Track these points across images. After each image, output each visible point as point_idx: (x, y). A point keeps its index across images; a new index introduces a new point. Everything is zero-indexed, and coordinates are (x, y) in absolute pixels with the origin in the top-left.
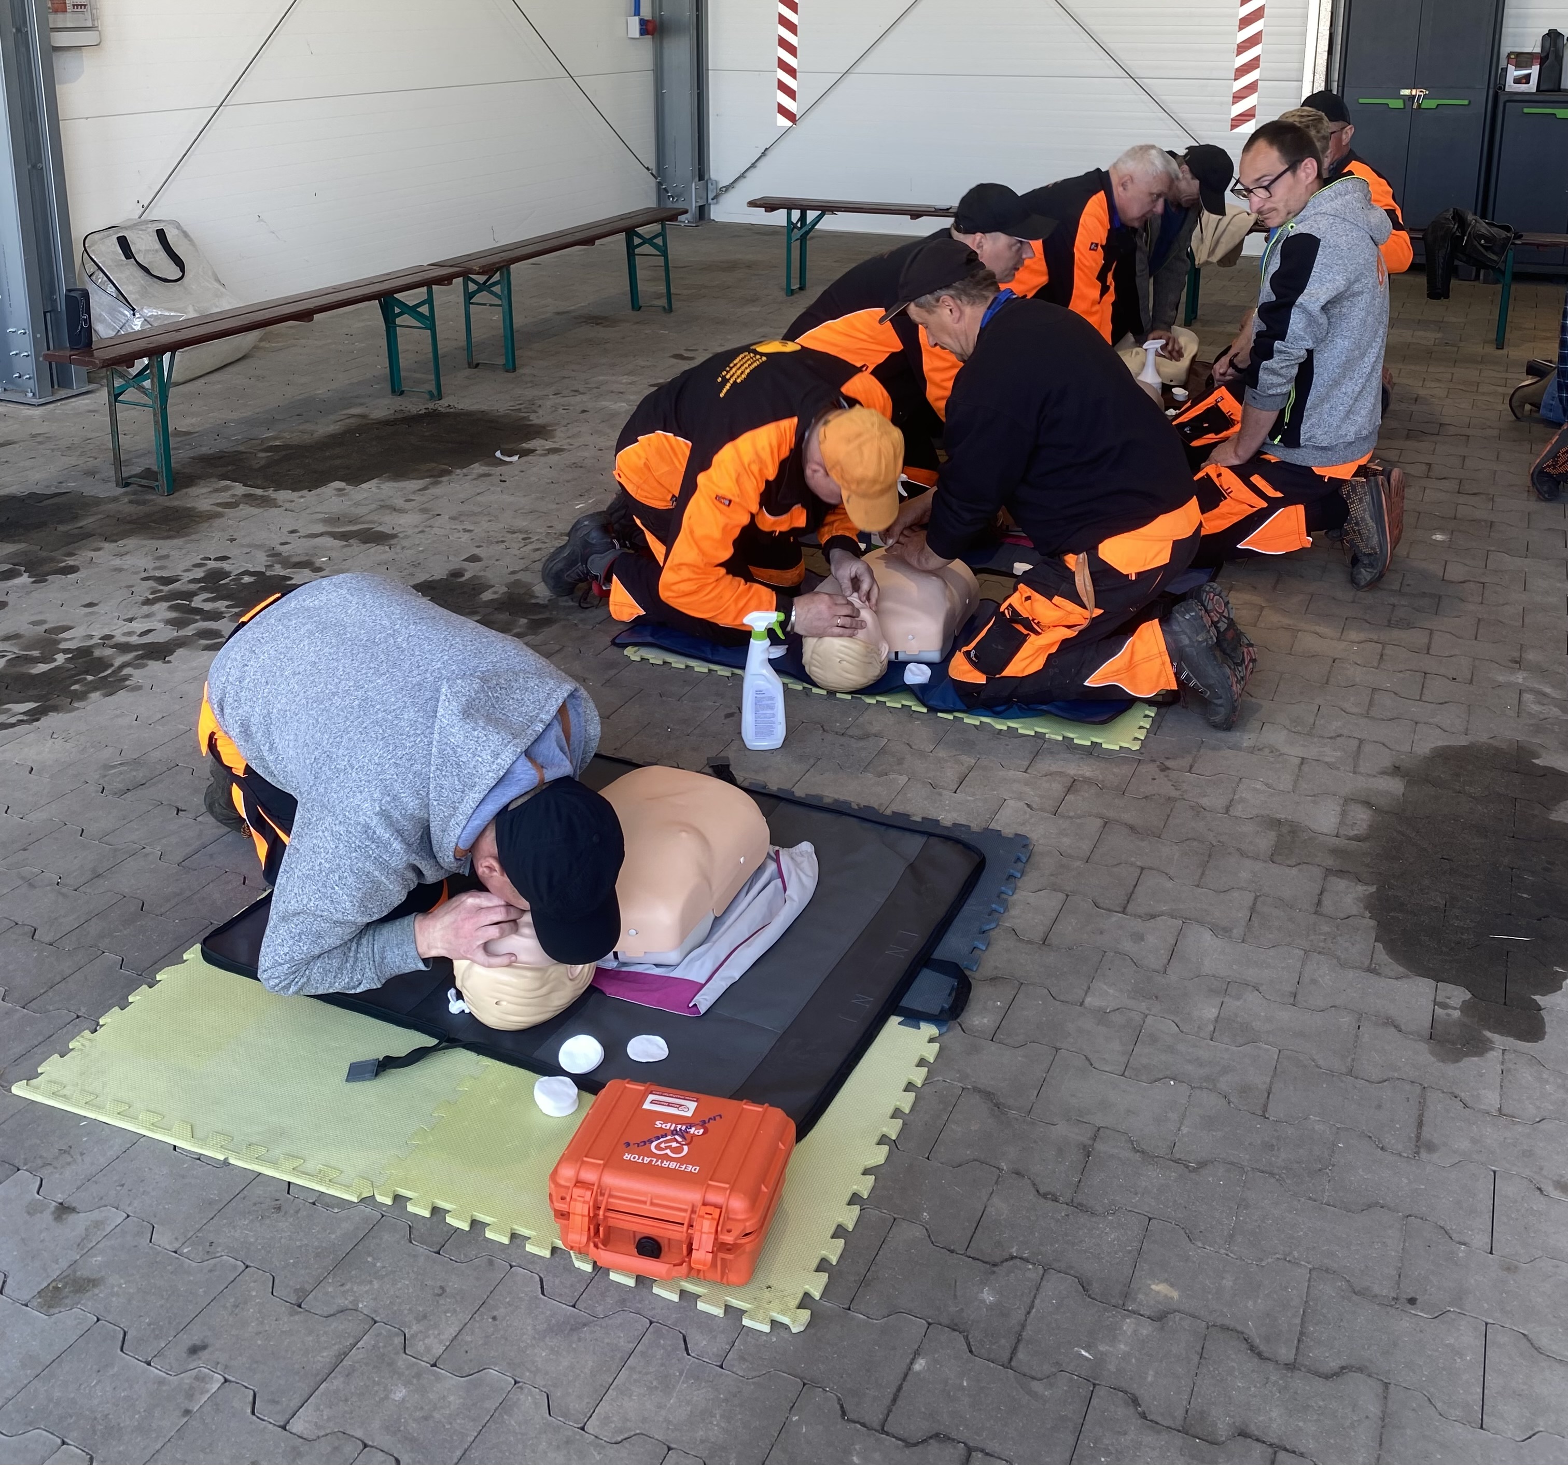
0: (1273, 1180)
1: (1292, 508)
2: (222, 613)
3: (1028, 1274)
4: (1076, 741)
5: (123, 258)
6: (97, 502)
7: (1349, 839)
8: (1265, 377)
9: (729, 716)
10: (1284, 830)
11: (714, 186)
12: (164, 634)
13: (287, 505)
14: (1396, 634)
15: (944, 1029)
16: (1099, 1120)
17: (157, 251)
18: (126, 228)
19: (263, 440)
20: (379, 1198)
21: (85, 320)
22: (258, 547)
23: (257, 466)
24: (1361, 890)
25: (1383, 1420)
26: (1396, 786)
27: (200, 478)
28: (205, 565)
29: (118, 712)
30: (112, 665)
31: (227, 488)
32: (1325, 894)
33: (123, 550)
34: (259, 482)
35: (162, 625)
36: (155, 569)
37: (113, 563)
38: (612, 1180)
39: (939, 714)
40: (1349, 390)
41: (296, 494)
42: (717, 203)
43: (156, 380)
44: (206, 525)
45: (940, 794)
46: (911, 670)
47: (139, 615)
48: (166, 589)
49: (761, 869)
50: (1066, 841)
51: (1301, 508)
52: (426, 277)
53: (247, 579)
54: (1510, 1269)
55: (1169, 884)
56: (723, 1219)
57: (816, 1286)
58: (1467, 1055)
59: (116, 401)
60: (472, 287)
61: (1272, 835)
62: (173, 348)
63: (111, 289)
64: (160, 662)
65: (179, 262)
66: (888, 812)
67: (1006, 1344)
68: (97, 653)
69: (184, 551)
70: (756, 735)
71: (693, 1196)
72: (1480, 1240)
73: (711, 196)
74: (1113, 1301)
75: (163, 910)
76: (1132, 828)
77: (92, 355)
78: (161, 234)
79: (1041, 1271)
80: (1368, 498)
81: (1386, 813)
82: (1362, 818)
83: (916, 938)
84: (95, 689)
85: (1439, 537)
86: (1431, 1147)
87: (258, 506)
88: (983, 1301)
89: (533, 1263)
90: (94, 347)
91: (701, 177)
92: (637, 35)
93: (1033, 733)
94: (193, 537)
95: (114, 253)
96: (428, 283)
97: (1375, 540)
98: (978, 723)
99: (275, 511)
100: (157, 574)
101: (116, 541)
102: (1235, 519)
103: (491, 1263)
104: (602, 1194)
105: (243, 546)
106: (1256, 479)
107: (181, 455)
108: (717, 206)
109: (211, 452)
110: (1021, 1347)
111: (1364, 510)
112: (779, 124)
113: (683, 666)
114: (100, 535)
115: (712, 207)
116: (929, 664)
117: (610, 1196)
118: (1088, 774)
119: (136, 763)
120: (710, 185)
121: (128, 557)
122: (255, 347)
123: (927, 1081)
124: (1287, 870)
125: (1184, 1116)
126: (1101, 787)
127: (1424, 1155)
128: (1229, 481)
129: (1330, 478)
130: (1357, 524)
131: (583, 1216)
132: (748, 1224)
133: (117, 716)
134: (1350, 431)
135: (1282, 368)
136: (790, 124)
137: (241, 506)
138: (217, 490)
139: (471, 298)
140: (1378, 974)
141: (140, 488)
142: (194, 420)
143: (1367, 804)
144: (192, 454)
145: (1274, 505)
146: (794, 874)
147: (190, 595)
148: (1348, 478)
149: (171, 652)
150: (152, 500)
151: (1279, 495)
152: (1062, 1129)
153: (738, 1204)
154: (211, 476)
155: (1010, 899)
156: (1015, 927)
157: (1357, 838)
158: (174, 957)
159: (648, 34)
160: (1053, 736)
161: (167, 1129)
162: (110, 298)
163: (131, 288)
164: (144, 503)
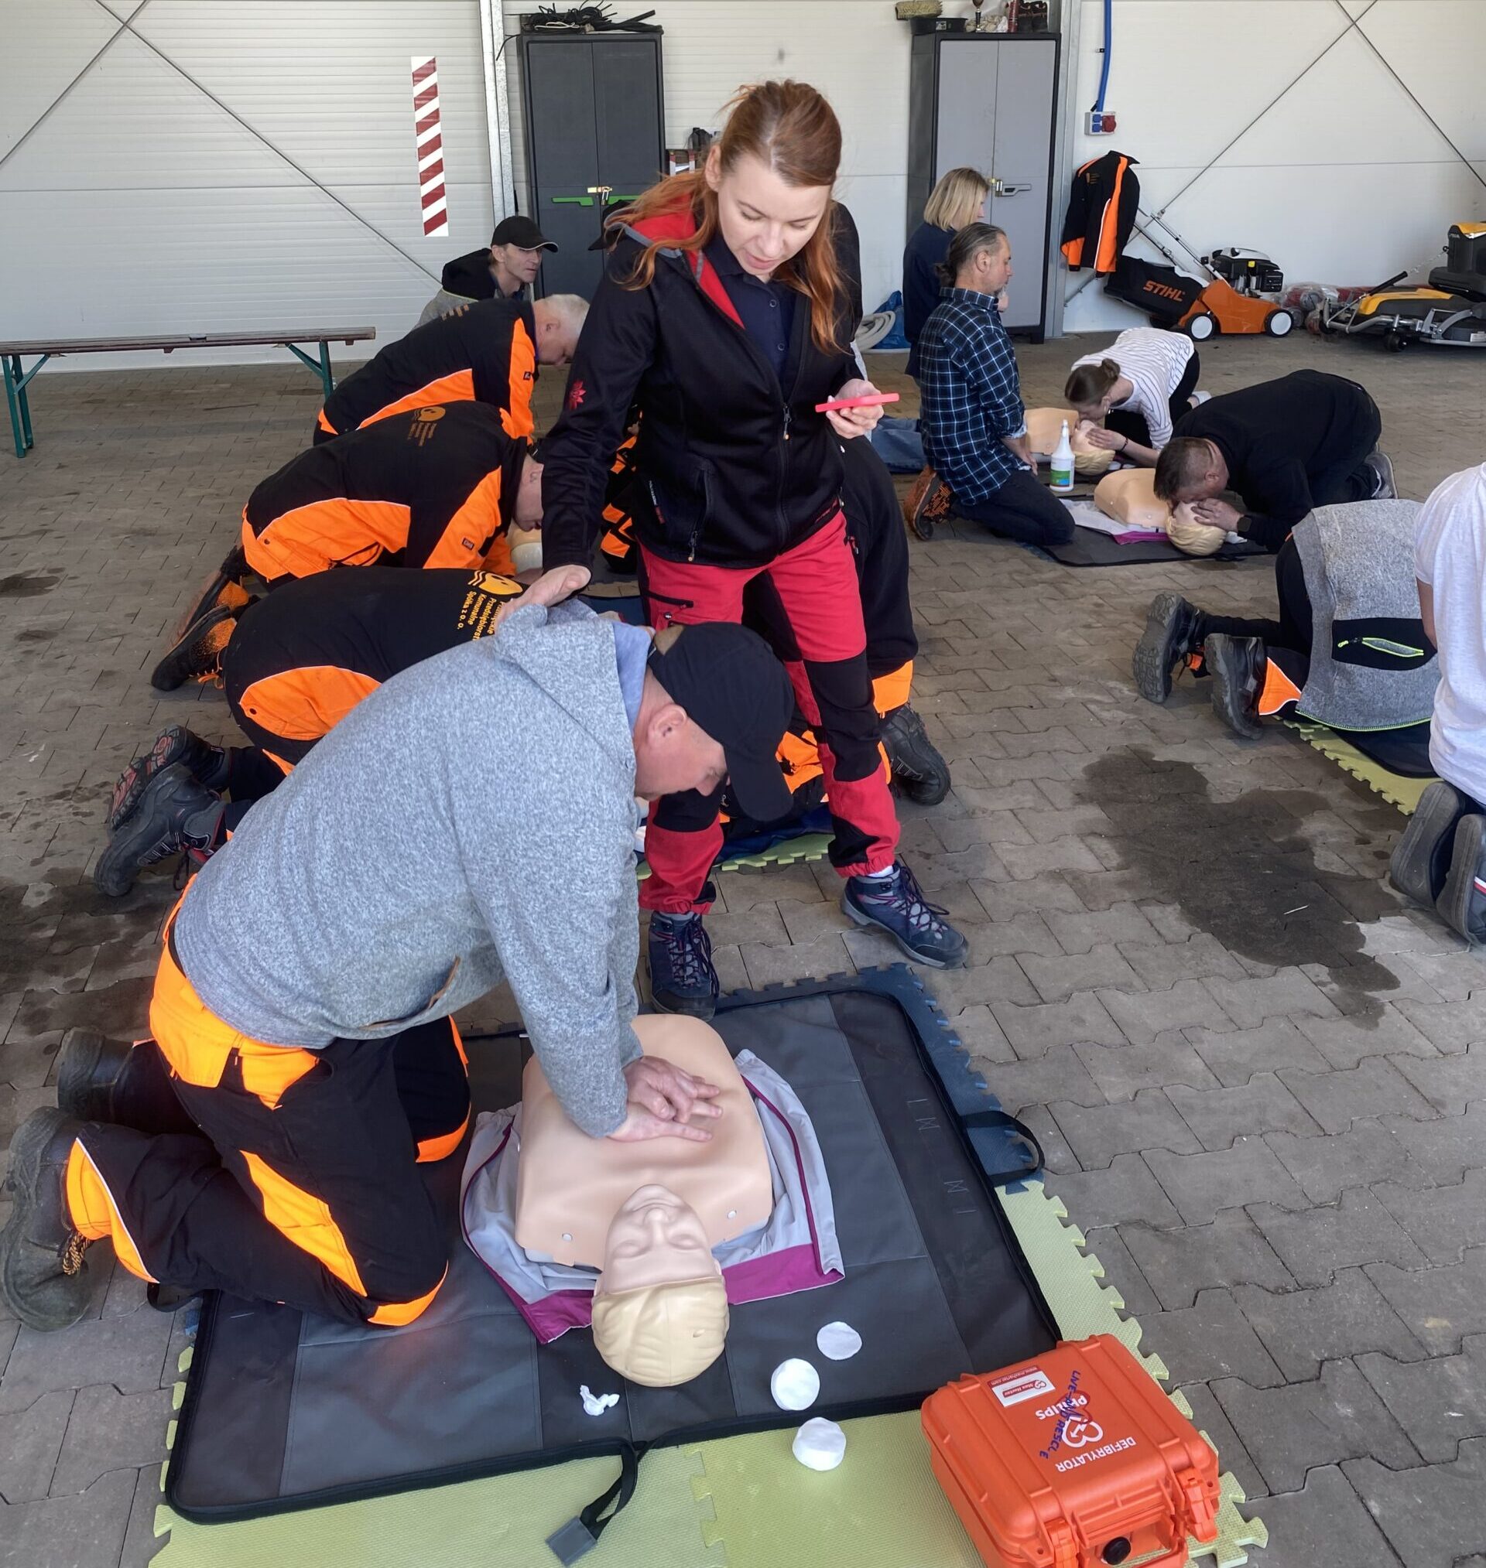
0: (1391, 1186)
3: (1346, 1370)
7: (1118, 869)
15: (1042, 1178)
16: (1235, 1200)
24: (1172, 910)
26: (1095, 811)
32: (1154, 923)
55: (1046, 962)
57: (1235, 1489)
58: (1376, 1017)
66: (758, 988)
67: (1402, 1444)
71: (1155, 1470)
74: (1421, 1356)
79: (1350, 1362)
81: (1115, 837)
82: (1105, 848)
86: (1440, 1103)
88: (1347, 1417)
98: (736, 868)
104: (1075, 1524)
110: (1413, 1439)
117: (1081, 1519)
124: (1108, 914)
125: (1282, 1164)
127: (1442, 1111)
140: (1259, 977)
143: (1096, 834)
156: (983, 1054)
157: (1123, 867)
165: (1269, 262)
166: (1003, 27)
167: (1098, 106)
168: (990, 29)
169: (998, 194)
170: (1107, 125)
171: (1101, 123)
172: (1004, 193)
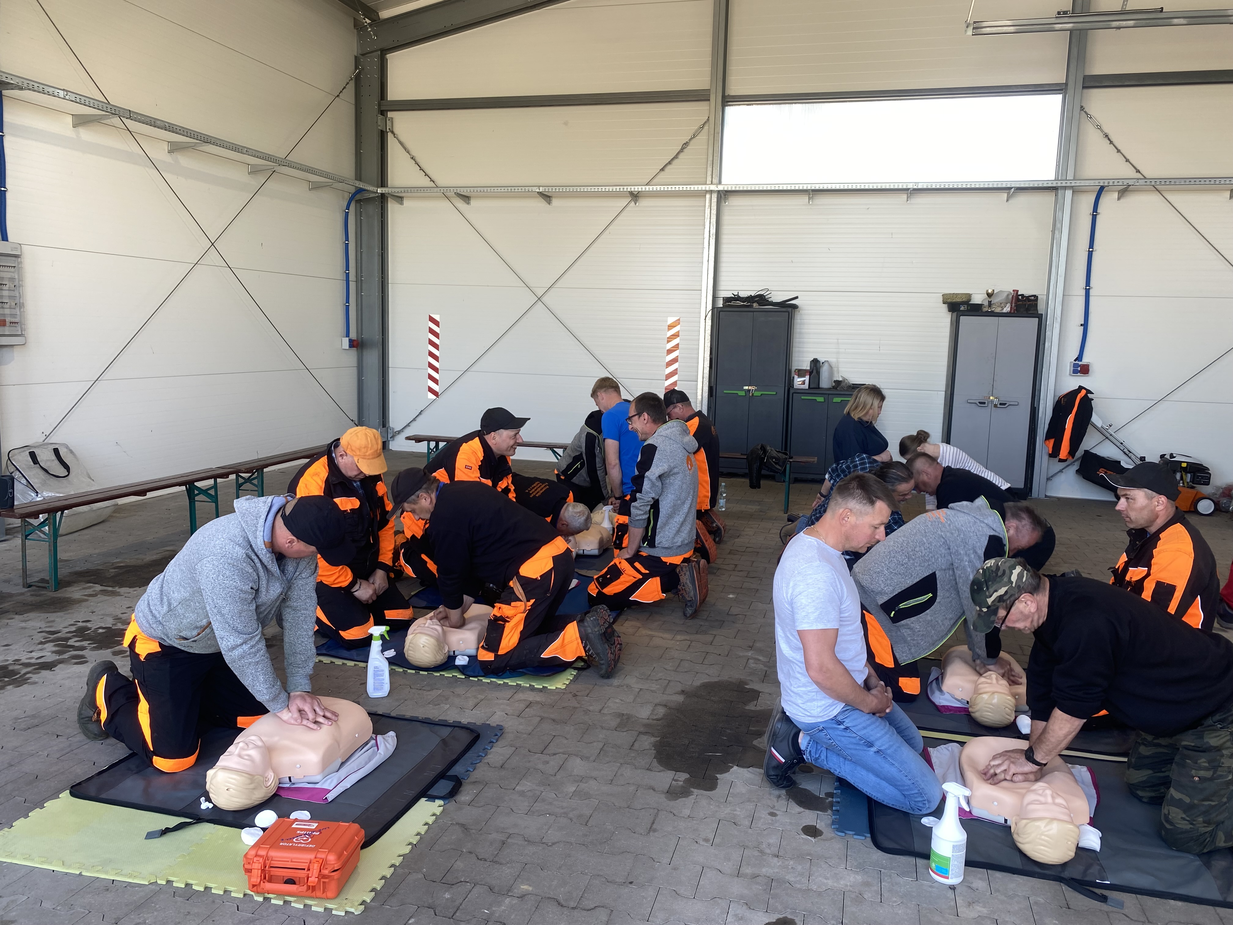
0: (584, 847)
1: (654, 579)
2: (86, 647)
3: (467, 887)
4: (535, 686)
5: (32, 463)
6: (11, 595)
7: (653, 720)
8: (634, 510)
9: (362, 684)
10: (624, 717)
11: (392, 431)
12: (50, 657)
13: (126, 595)
14: (698, 636)
15: (447, 802)
16: (511, 831)
17: (53, 460)
18: (35, 447)
19: (113, 564)
20: (159, 882)
21: (11, 493)
22: (107, 615)
23: (109, 576)
24: (653, 739)
25: (607, 922)
26: (680, 698)
27: (75, 582)
28: (76, 624)
29: (24, 694)
30: (20, 673)
31: (90, 588)
32: (637, 742)
33: (27, 619)
34: (110, 584)
35: (50, 654)
36: (46, 627)
37: (21, 625)
38: (273, 853)
39: (471, 678)
40: (677, 520)
41: (132, 589)
42: (393, 440)
43: (52, 526)
44: (78, 605)
45: (464, 711)
46: (459, 659)
47: (36, 649)
48: (53, 636)
49: (366, 743)
50: (521, 727)
51: (658, 579)
52: (214, 473)
53: (101, 631)
54: (675, 869)
55: (565, 742)
56: (323, 864)
57: (368, 898)
58: (681, 798)
59: (26, 539)
60: (241, 481)
61: (618, 720)
62: (62, 509)
63: (24, 481)
64: (48, 671)
65: (67, 467)
66: (437, 720)
67: (452, 911)
68: (11, 668)
69: (64, 618)
70: (374, 690)
71: (311, 856)
72: (666, 861)
73: (389, 436)
74: (503, 893)
75: (48, 778)
76: (554, 720)
77: (14, 512)
78: (56, 451)
79: (473, 885)
80: (688, 573)
81: (673, 709)
82: (661, 711)
83: (440, 768)
84: (10, 685)
85: (731, 596)
86: (655, 831)
87: (109, 596)
88: (445, 897)
89: (235, 900)
90: (15, 507)
91: (384, 425)
92: (347, 347)
93: (515, 684)
94: (70, 611)
95: (27, 461)
96: (215, 477)
97: (692, 593)
98: (489, 681)
99: (118, 598)
100: (48, 629)
101: (22, 614)
102: (628, 584)
103: (214, 902)
104: (268, 860)
105: (99, 615)
106: (637, 565)
107: (63, 572)
108: (394, 442)
109: (81, 570)
110: (458, 911)
111: (687, 579)
112: (429, 397)
113: (341, 664)
114: (13, 612)
115: (390, 442)
116: (468, 656)
117: (272, 860)
118: (538, 700)
119: (34, 716)
120: (389, 430)
121: (30, 622)
122: (111, 516)
123: (435, 822)
124: (621, 733)
125: (550, 827)
126: (542, 704)
127: (651, 833)
128: (625, 566)
129: (670, 563)
130: (684, 586)
131: (258, 869)
132: (336, 865)
133: (23, 696)
134: (679, 541)
135: (641, 506)
136: (435, 397)
137: (99, 596)
138: (84, 588)
139: (240, 487)
140: (651, 771)
141: (37, 588)
142: (71, 554)
143: (665, 706)
144: (70, 571)
145: (645, 578)
146: (383, 743)
147: (67, 639)
148: (679, 563)
149: (56, 666)
150: (45, 594)
151: (647, 572)
152: (494, 836)
153: (332, 858)
154: (81, 581)
155: (488, 751)
156: (489, 762)
157: (657, 720)
158: (55, 795)
159: (354, 347)
160: (525, 685)
161: (50, 863)
162: (23, 486)
163: (36, 480)
164: (40, 595)
165: (1201, 465)
166: (1007, 309)
167: (1079, 358)
168: (998, 310)
169: (996, 406)
170: (1085, 370)
171: (1079, 369)
172: (999, 406)
